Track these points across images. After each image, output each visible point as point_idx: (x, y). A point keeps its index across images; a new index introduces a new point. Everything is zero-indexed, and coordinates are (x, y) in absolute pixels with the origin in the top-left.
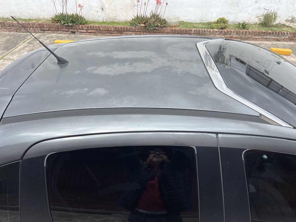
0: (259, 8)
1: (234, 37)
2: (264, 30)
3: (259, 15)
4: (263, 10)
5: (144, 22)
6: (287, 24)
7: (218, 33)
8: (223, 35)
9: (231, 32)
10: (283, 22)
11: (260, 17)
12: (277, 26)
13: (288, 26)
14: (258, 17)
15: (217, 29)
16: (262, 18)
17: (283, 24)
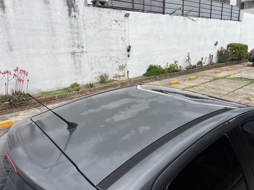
0: (95, 73)
1: (88, 94)
2: (104, 85)
3: (97, 77)
4: (98, 74)
5: (8, 100)
6: (115, 79)
7: (77, 94)
8: (81, 94)
9: (85, 91)
10: (112, 78)
11: (98, 78)
12: (110, 81)
13: (115, 80)
14: (96, 78)
15: (74, 91)
16: (99, 79)
17: (112, 80)
